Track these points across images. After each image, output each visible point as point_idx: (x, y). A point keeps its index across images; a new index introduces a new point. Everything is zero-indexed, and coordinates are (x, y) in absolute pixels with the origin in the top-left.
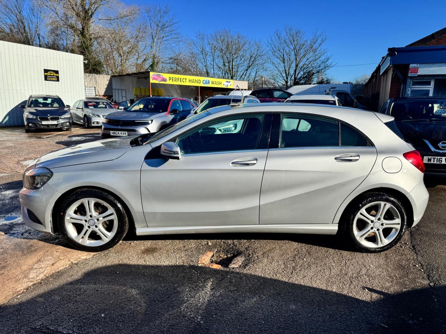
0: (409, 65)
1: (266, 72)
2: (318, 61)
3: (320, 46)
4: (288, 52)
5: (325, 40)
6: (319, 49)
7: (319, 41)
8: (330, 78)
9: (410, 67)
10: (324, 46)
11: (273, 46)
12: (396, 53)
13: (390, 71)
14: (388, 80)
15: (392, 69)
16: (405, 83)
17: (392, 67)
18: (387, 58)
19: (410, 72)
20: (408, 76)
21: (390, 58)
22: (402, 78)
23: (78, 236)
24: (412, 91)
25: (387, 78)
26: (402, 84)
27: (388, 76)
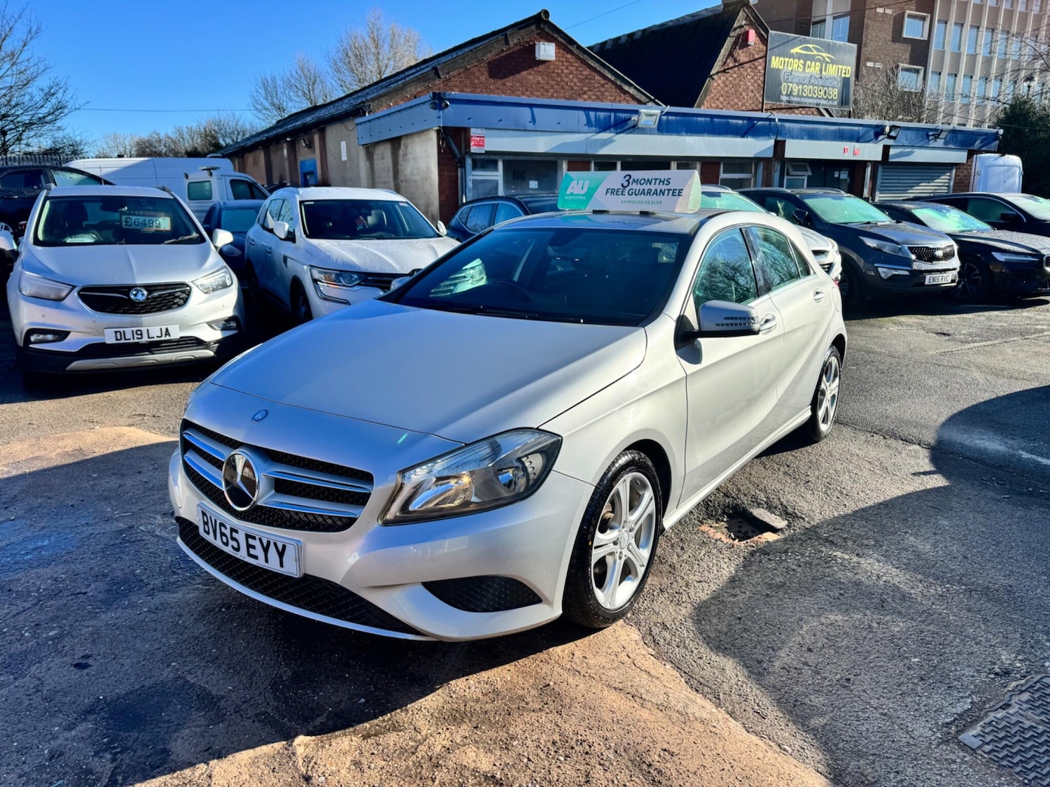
2: (33, 89)
3: (26, 48)
5: (36, 33)
6: (23, 56)
7: (20, 33)
8: (78, 139)
9: (471, 135)
10: (36, 49)
12: (448, 103)
13: (416, 139)
14: (409, 156)
15: (433, 135)
16: (463, 166)
17: (438, 131)
18: (410, 111)
19: (472, 144)
20: (468, 153)
21: (435, 113)
22: (459, 156)
23: (603, 592)
24: (474, 182)
25: (401, 153)
26: (457, 167)
27: (406, 147)
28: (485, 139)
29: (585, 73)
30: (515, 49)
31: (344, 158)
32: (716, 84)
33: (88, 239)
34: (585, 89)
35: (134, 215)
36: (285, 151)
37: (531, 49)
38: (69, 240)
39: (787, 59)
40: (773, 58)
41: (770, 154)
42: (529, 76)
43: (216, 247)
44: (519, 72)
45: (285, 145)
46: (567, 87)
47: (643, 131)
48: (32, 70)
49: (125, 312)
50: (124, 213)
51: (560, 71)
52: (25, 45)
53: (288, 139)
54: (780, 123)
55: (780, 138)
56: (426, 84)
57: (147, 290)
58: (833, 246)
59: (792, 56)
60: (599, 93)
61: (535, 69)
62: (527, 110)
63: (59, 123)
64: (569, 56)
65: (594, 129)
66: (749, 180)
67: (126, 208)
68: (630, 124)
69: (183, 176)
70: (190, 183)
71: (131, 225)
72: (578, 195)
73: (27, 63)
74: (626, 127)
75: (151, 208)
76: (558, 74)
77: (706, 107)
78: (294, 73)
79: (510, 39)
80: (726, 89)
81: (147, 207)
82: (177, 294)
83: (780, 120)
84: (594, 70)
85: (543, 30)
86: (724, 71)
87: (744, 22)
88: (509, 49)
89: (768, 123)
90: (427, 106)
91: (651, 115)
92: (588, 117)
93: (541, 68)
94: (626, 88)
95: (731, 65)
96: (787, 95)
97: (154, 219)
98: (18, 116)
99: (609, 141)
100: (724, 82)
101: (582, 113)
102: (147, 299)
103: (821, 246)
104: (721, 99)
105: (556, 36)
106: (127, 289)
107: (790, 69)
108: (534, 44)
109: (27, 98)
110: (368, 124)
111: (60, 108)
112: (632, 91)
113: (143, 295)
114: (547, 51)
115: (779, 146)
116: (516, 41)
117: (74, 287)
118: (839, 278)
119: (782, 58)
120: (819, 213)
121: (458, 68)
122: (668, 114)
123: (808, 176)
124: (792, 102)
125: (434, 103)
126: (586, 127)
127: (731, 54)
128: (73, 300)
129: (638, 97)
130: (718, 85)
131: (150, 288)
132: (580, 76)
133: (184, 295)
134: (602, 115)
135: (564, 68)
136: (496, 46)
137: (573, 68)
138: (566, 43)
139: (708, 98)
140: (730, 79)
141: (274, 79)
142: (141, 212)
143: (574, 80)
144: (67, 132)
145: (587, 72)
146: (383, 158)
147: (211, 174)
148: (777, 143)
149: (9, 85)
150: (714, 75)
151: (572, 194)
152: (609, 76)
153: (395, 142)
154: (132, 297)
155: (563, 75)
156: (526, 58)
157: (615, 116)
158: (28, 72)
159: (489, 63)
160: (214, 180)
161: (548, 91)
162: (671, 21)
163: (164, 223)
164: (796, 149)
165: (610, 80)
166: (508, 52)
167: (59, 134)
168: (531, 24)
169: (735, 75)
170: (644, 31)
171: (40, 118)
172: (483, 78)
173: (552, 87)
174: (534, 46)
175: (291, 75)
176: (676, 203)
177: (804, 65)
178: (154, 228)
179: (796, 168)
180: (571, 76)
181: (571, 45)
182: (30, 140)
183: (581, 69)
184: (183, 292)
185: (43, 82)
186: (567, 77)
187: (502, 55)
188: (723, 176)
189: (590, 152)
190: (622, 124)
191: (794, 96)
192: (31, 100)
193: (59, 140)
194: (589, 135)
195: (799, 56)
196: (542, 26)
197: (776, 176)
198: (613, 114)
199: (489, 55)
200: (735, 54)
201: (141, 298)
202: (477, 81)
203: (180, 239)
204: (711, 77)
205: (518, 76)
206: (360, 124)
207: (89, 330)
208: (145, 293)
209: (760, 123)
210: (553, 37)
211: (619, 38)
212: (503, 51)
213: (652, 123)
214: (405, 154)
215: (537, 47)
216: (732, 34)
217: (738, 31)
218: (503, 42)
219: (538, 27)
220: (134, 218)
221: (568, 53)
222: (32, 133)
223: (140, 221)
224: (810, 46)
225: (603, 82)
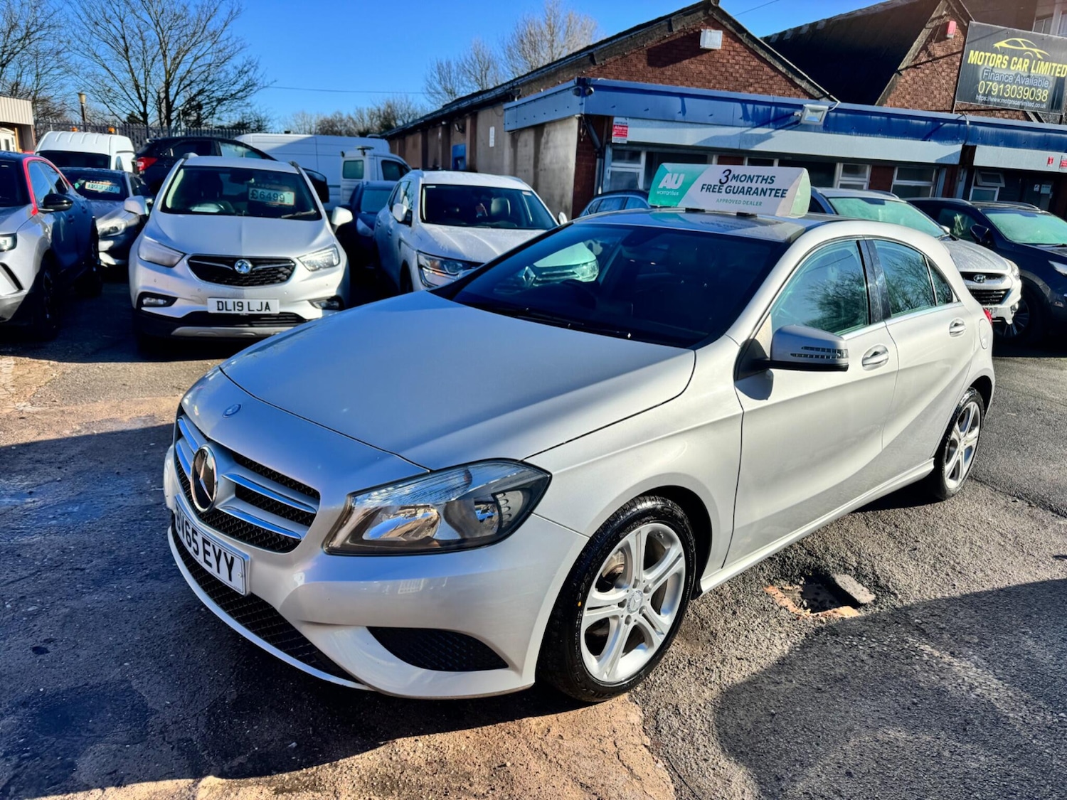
0: (610, 119)
1: (75, 77)
2: (228, 67)
3: (226, 28)
4: (137, 31)
5: (237, 14)
6: (224, 36)
7: (223, 13)
8: (263, 115)
9: (614, 123)
10: (235, 29)
11: (86, 7)
12: (592, 89)
13: (558, 126)
14: (551, 144)
15: (575, 123)
16: (603, 157)
17: (580, 119)
18: (555, 96)
19: (614, 133)
20: (609, 142)
21: (578, 99)
22: (599, 146)
23: (598, 660)
24: (612, 173)
25: (543, 140)
26: (596, 157)
27: (548, 135)
28: (629, 129)
29: (753, 63)
30: (678, 36)
31: (492, 144)
32: (903, 81)
33: (212, 208)
34: (751, 81)
35: (260, 188)
36: (440, 134)
37: (697, 36)
38: (196, 209)
39: (988, 54)
40: (972, 52)
41: (956, 161)
42: (691, 65)
43: (332, 226)
44: (680, 60)
45: (440, 129)
46: (732, 78)
47: (807, 128)
48: (230, 49)
49: (229, 283)
50: (251, 185)
51: (725, 61)
52: (226, 25)
53: (443, 123)
54: (971, 126)
55: (969, 143)
56: (580, 70)
57: (252, 263)
58: (1013, 270)
59: (996, 51)
60: (767, 86)
61: (698, 58)
62: (678, 100)
63: (248, 100)
64: (737, 45)
65: (750, 123)
66: (928, 188)
67: (253, 180)
68: (793, 119)
69: (340, 154)
70: (345, 162)
71: (257, 198)
72: (671, 190)
73: (226, 42)
74: (787, 123)
75: (277, 182)
76: (723, 63)
77: (887, 106)
78: (469, 58)
79: (673, 25)
80: (915, 86)
81: (273, 181)
82: (281, 269)
83: (971, 123)
84: (764, 60)
85: (711, 16)
86: (915, 66)
87: (945, 12)
88: (671, 36)
89: (956, 125)
90: (571, 93)
91: (817, 111)
92: (745, 110)
93: (705, 57)
94: (798, 81)
95: (924, 60)
96: (984, 95)
97: (279, 193)
98: (213, 92)
99: (768, 137)
100: (913, 79)
101: (738, 106)
102: (252, 271)
103: (997, 269)
104: (908, 97)
105: (724, 23)
106: (232, 260)
107: (991, 65)
108: (700, 31)
109: (223, 75)
110: (515, 110)
111: (249, 86)
112: (804, 85)
113: (247, 267)
114: (713, 39)
115: (968, 153)
116: (680, 27)
117: (185, 254)
118: (1017, 307)
119: (982, 53)
120: (1003, 231)
121: (615, 55)
122: (837, 110)
123: (1001, 189)
124: (990, 103)
125: (578, 89)
126: (742, 121)
127: (925, 48)
128: (183, 267)
129: (811, 92)
130: (906, 82)
131: (255, 261)
132: (746, 67)
133: (288, 271)
134: (761, 108)
135: (730, 57)
136: (658, 32)
137: (741, 58)
138: (735, 32)
139: (892, 96)
140: (921, 75)
141: (449, 64)
142: (268, 186)
143: (741, 71)
144: (254, 108)
145: (755, 63)
146: (526, 146)
147: (364, 154)
148: (965, 148)
149: (208, 62)
150: (902, 70)
151: (664, 188)
152: (780, 68)
153: (539, 129)
154: (237, 268)
155: (728, 65)
156: (690, 46)
157: (776, 111)
158: (227, 51)
159: (649, 51)
160: (366, 160)
161: (709, 82)
162: (860, 10)
163: (288, 198)
164: (986, 156)
165: (780, 72)
166: (670, 39)
167: (248, 110)
168: (698, 11)
169: (927, 72)
170: (829, 20)
171: (232, 95)
172: (640, 66)
173: (715, 78)
174: (699, 34)
175: (466, 60)
176: (777, 205)
177: (1009, 62)
178: (279, 202)
179: (985, 178)
180: (737, 67)
181: (740, 33)
182: (222, 114)
183: (748, 59)
184: (287, 268)
185: (238, 61)
186: (732, 67)
187: (663, 42)
188: (896, 182)
189: (744, 147)
190: (784, 119)
191: (993, 96)
192: (225, 77)
193: (247, 115)
194: (745, 129)
195: (1003, 51)
196: (710, 12)
197: (961, 186)
198: (773, 108)
199: (650, 42)
200: (930, 48)
201: (244, 271)
202: (633, 69)
203: (297, 214)
204: (898, 72)
205: (678, 65)
206: (508, 109)
207: (194, 298)
208: (250, 265)
209: (947, 125)
210: (722, 24)
211: (800, 28)
212: (665, 38)
213: (818, 118)
214: (547, 142)
215: (702, 34)
216: (929, 25)
217: (936, 23)
218: (666, 28)
219: (706, 14)
220: (260, 191)
221: (736, 42)
222: (224, 108)
223: (266, 194)
224: (1019, 40)
225: (773, 74)
